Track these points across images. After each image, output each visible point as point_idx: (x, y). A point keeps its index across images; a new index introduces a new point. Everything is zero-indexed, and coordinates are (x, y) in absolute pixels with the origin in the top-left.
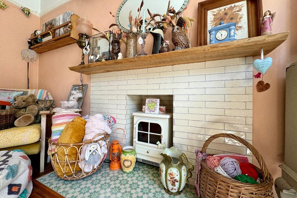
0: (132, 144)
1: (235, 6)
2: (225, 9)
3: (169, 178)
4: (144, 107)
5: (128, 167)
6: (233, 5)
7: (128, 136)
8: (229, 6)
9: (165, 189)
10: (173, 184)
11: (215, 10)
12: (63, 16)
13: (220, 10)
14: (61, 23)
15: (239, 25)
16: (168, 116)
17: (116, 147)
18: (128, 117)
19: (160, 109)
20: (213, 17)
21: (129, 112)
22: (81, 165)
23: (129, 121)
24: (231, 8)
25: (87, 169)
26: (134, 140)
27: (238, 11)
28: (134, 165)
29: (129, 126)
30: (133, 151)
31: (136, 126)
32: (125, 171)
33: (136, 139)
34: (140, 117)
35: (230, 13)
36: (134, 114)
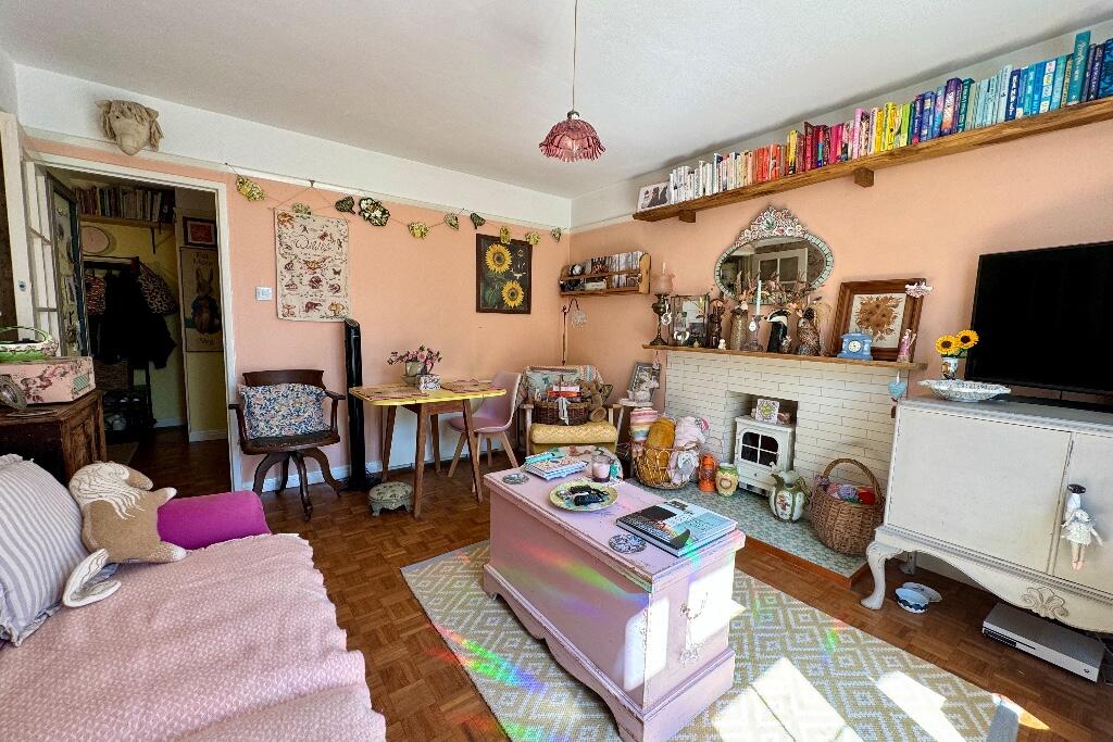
0: (732, 461)
1: (891, 298)
2: (877, 299)
3: (778, 500)
4: (753, 410)
5: (727, 488)
6: (889, 295)
7: (727, 450)
8: (882, 296)
9: (775, 516)
10: (784, 508)
11: (864, 296)
12: (627, 259)
13: (872, 299)
14: (622, 268)
15: (891, 327)
16: (790, 430)
17: (708, 461)
18: (729, 422)
19: (779, 417)
20: (860, 306)
21: (730, 415)
22: (671, 473)
23: (729, 429)
24: (886, 300)
25: (677, 480)
26: (736, 456)
27: (894, 306)
28: (733, 489)
29: (728, 436)
30: (734, 471)
31: (740, 437)
32: (721, 492)
33: (738, 456)
34: (745, 426)
35: (882, 306)
36: (737, 420)
